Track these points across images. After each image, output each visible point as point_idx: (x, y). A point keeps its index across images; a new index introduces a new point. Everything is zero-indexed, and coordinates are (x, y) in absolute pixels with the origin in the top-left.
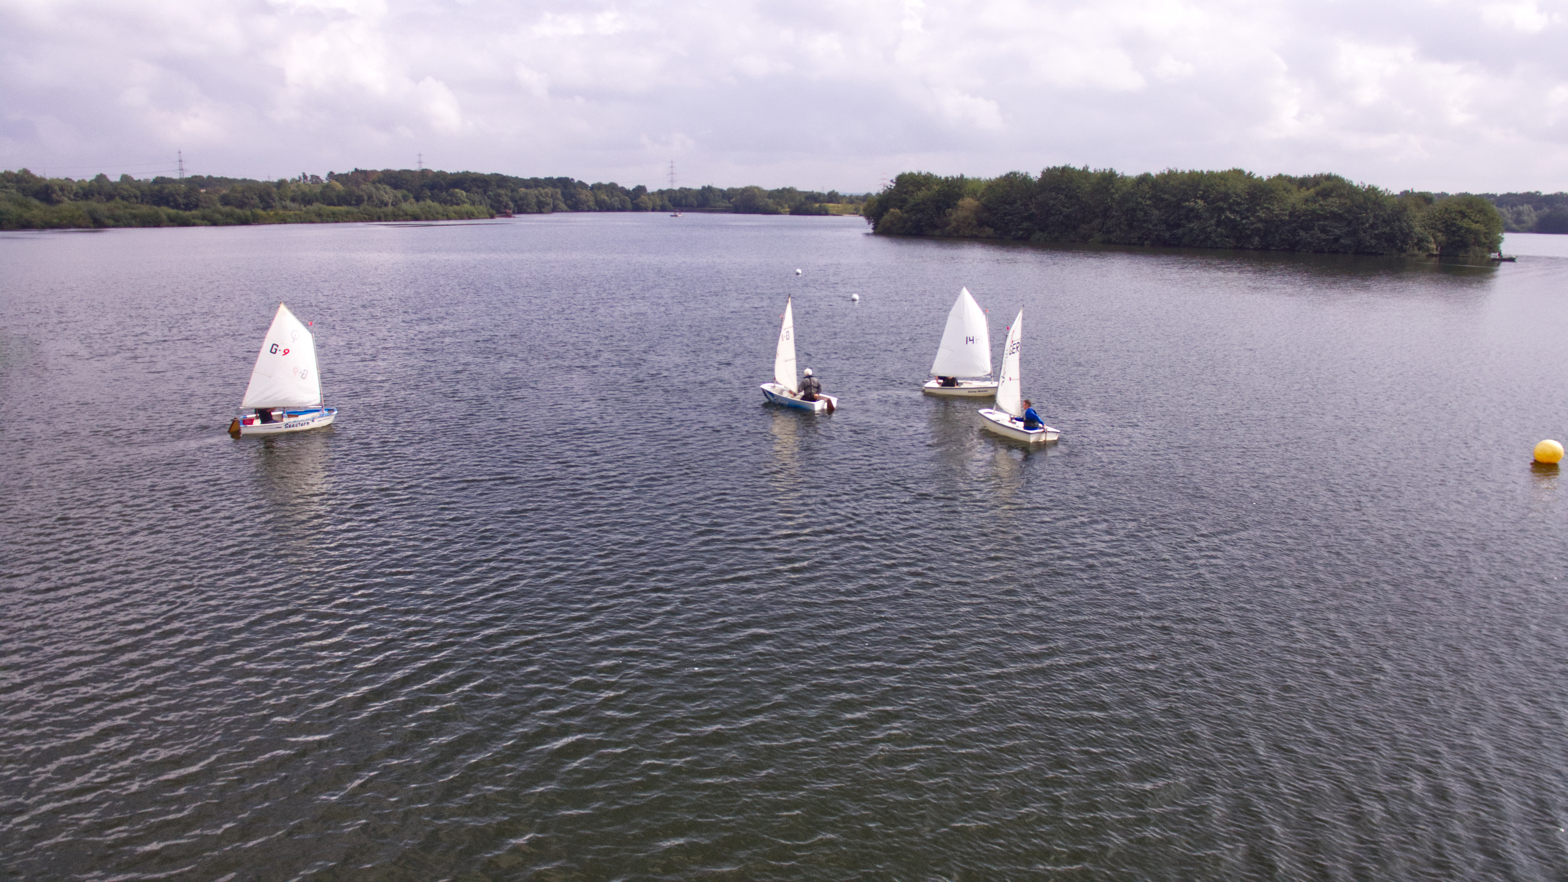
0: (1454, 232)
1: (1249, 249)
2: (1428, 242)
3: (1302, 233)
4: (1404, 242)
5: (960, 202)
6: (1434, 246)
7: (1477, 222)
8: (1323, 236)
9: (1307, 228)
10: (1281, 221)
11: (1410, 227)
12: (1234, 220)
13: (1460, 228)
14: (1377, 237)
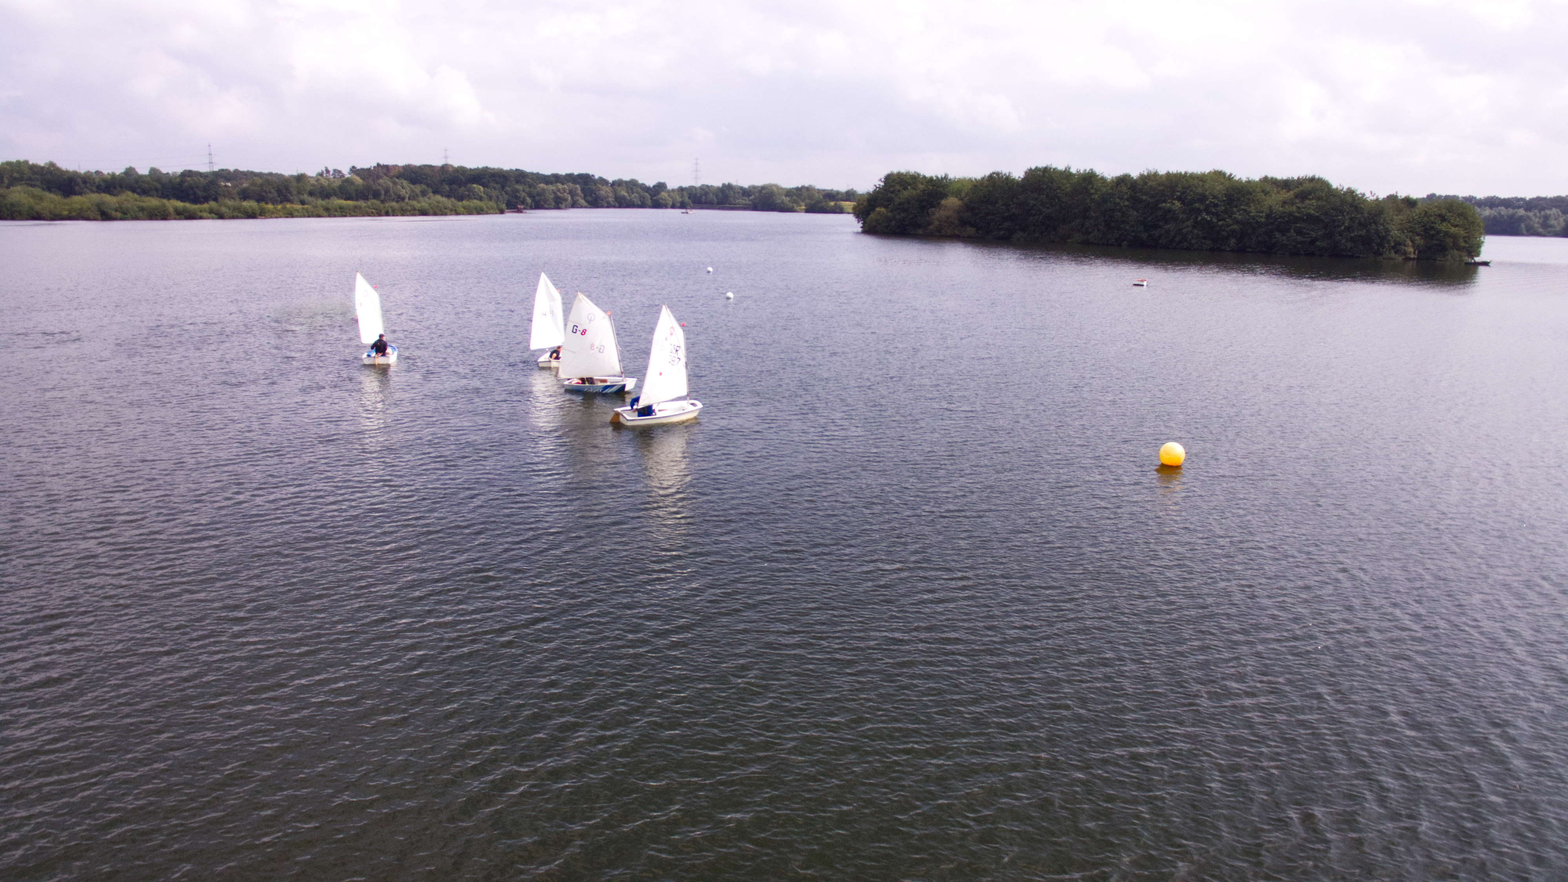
0: (1433, 235)
1: (1224, 251)
2: (1405, 245)
3: (1278, 235)
4: (1380, 245)
5: (943, 202)
6: (1411, 250)
7: (1456, 226)
8: (1300, 238)
9: (1284, 232)
10: (1257, 222)
11: (1387, 231)
12: (1211, 221)
13: (1439, 232)
14: (1352, 239)
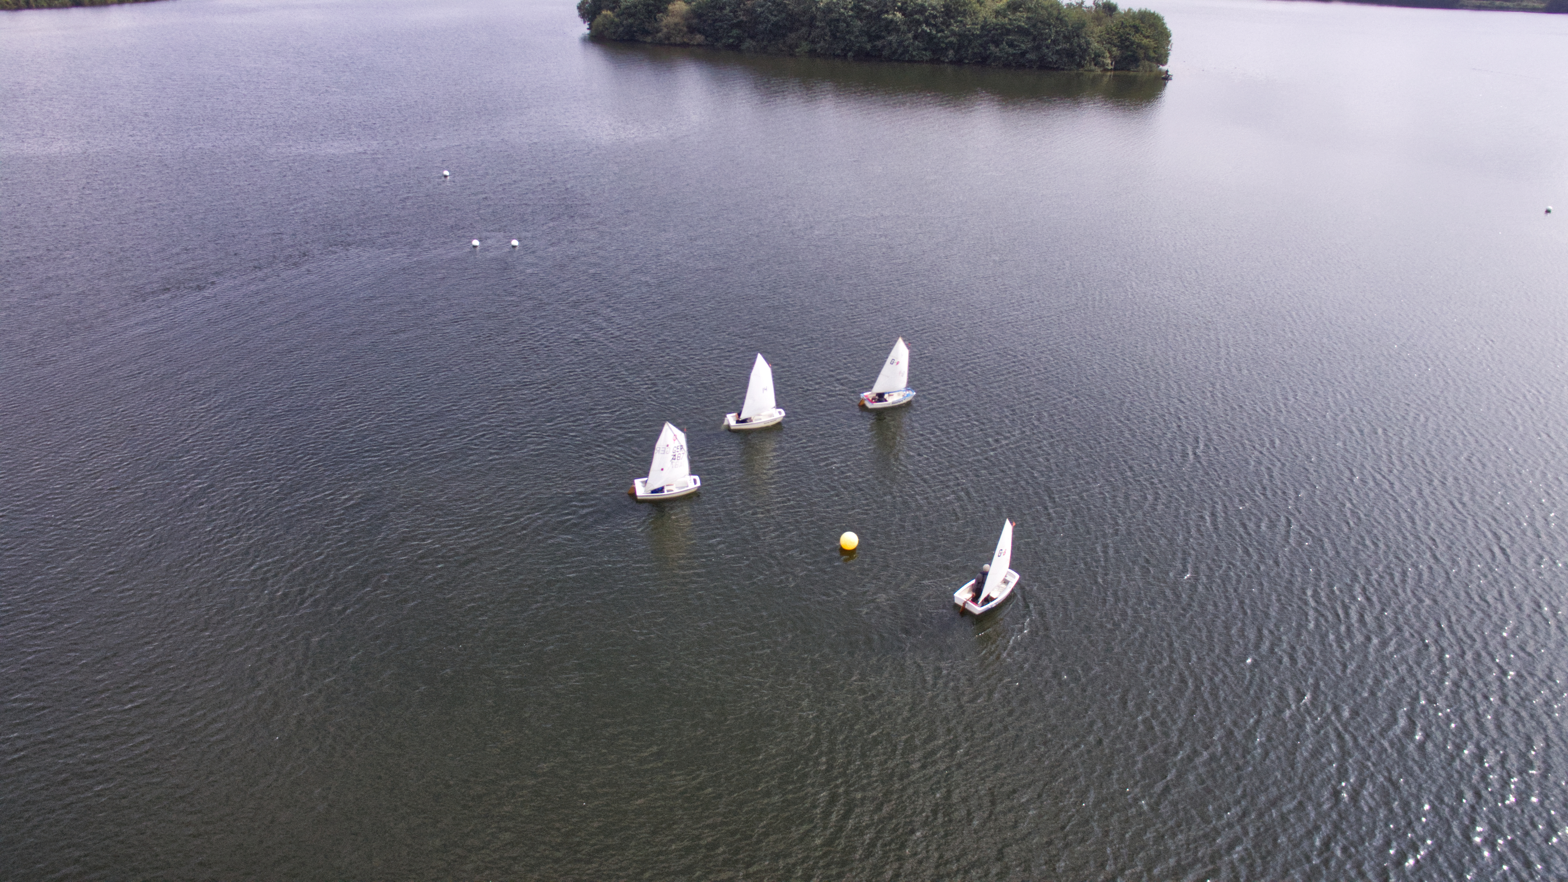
0: (1127, 47)
1: (943, 62)
2: (1103, 57)
3: (992, 48)
4: (1082, 57)
5: (670, 7)
6: (1109, 61)
7: (1148, 37)
8: (1011, 50)
9: (997, 44)
10: (973, 35)
11: (1088, 43)
12: (929, 34)
13: (1132, 43)
14: (1057, 52)
